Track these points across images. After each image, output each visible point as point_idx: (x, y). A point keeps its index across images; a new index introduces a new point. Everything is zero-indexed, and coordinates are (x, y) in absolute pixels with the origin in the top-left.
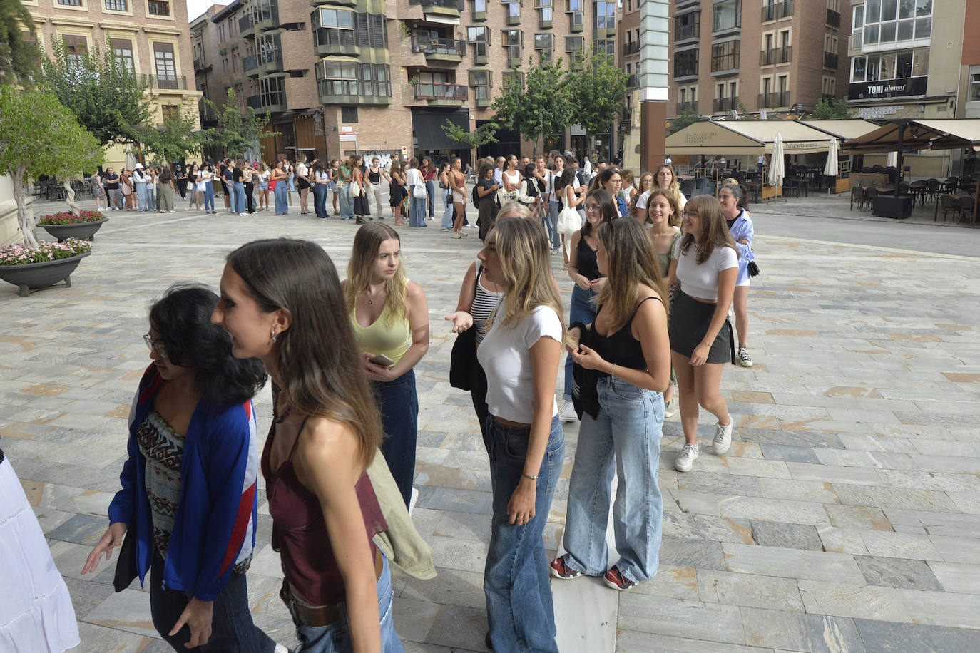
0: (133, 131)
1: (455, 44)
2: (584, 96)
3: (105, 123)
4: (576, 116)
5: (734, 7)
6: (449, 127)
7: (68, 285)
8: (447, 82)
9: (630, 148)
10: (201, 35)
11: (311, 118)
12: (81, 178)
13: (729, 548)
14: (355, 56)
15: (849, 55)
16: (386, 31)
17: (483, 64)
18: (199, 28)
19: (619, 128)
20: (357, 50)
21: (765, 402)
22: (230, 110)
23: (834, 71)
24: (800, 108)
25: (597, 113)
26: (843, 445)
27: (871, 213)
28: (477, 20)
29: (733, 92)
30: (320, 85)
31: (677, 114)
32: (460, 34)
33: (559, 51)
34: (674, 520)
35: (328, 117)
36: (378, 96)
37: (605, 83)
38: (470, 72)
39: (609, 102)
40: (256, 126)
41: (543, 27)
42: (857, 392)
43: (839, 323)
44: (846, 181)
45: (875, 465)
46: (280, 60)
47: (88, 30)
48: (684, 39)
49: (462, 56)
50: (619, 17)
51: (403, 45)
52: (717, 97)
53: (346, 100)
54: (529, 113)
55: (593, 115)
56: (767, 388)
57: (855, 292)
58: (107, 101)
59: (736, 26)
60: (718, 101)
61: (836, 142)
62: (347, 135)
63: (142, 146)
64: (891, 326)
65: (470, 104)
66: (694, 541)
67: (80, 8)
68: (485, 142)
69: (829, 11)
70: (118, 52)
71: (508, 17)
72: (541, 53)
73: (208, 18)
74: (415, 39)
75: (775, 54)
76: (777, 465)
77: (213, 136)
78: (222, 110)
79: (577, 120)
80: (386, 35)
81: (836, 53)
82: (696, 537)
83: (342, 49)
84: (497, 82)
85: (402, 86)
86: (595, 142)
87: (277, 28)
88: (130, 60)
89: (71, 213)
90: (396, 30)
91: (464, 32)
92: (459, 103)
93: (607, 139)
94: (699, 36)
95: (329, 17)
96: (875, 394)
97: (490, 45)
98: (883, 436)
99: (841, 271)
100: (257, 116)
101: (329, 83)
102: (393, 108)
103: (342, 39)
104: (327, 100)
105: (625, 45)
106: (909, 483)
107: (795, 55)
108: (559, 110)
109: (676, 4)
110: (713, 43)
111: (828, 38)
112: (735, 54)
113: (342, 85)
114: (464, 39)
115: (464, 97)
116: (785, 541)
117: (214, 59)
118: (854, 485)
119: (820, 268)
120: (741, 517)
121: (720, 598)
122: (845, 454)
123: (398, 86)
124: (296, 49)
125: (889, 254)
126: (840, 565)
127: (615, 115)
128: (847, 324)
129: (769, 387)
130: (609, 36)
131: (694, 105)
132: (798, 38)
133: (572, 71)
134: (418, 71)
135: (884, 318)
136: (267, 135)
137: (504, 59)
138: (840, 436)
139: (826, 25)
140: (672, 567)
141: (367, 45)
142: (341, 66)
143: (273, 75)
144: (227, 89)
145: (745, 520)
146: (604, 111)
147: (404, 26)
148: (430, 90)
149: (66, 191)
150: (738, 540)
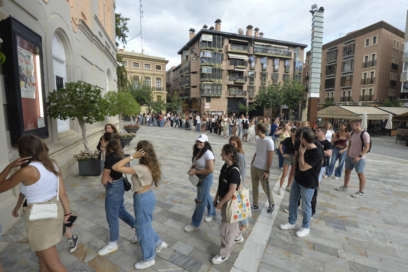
0: (149, 103)
1: (244, 77)
2: (288, 95)
3: (142, 100)
4: (285, 102)
5: (351, 63)
6: (240, 104)
7: (129, 145)
8: (240, 90)
9: (305, 114)
10: (169, 75)
11: (197, 100)
12: (134, 115)
13: (304, 249)
14: (212, 81)
15: (401, 81)
16: (222, 74)
17: (253, 84)
18: (168, 73)
19: (301, 106)
20: (212, 80)
21: (333, 208)
22: (175, 97)
23: (395, 87)
24: (378, 101)
25: (293, 101)
26: (358, 226)
27: (405, 145)
28: (251, 69)
29: (349, 94)
30: (201, 91)
31: (325, 102)
32: (246, 74)
33: (280, 79)
34: (287, 237)
35: (202, 100)
36: (218, 94)
37: (296, 91)
38: (248, 86)
39: (298, 97)
40: (181, 102)
41: (275, 71)
42: (371, 210)
43: (372, 185)
44: (395, 131)
45: (368, 235)
46: (190, 83)
47: (140, 74)
48: (329, 75)
49: (246, 81)
50: (304, 67)
51: (227, 78)
52: (342, 96)
53: (208, 95)
54: (267, 100)
55: (291, 102)
56: (335, 204)
57: (384, 175)
58: (143, 94)
59: (351, 70)
60: (343, 98)
61: (392, 116)
62: (207, 106)
63: (151, 107)
64: (395, 189)
65: (247, 97)
66: (292, 245)
67: (138, 68)
68: (251, 110)
69: (393, 64)
70: (147, 80)
71: (262, 68)
72: (273, 80)
73: (171, 70)
74: (231, 76)
75: (368, 80)
76: (330, 229)
77: (170, 105)
78: (173, 98)
79: (285, 103)
80: (222, 75)
81: (395, 80)
82: (293, 244)
83: (208, 79)
84: (257, 90)
85: (225, 91)
86: (291, 111)
87: (190, 73)
88: (149, 83)
89: (131, 125)
90: (225, 73)
91: (247, 73)
92: (243, 97)
93: (297, 110)
94: (336, 74)
95: (205, 70)
96: (378, 212)
97: (256, 77)
98: (375, 226)
99: (380, 166)
100: (182, 99)
101: (203, 90)
102: (222, 98)
103: (208, 76)
104: (202, 95)
105: (306, 77)
106: (380, 243)
107: (377, 81)
108: (279, 100)
109: (327, 62)
110: (341, 76)
111: (392, 74)
112: (351, 80)
113: (207, 90)
114: (247, 75)
115: (245, 95)
116: (325, 251)
117: (172, 82)
118: (357, 240)
119: (371, 165)
120: (311, 241)
121: (296, 262)
122: (357, 230)
123: (224, 91)
124: (195, 79)
125: (405, 162)
126: (342, 263)
127: (300, 102)
128: (376, 186)
129: (335, 203)
130: (299, 74)
131: (332, 99)
132: (378, 74)
133: (284, 86)
134: (231, 86)
135: (393, 186)
136: (184, 105)
137: (260, 82)
138: (358, 223)
139: (391, 69)
140: (283, 250)
141: (215, 78)
142: (207, 85)
143: (187, 87)
144: (174, 91)
145: (312, 242)
146: (296, 101)
147: (228, 72)
148: (234, 92)
149: (131, 119)
150: (308, 247)
